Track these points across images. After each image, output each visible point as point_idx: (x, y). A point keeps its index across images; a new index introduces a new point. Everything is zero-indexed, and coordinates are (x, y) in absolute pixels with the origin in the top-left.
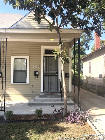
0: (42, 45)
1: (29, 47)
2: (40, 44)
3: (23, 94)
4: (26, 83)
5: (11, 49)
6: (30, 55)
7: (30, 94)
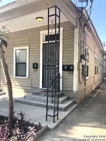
0: (41, 30)
1: (28, 36)
2: (40, 29)
3: (24, 89)
4: (26, 76)
5: (13, 40)
6: (30, 45)
7: (30, 90)
